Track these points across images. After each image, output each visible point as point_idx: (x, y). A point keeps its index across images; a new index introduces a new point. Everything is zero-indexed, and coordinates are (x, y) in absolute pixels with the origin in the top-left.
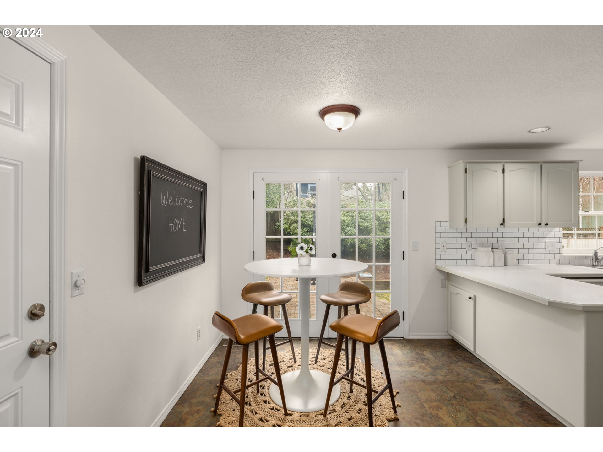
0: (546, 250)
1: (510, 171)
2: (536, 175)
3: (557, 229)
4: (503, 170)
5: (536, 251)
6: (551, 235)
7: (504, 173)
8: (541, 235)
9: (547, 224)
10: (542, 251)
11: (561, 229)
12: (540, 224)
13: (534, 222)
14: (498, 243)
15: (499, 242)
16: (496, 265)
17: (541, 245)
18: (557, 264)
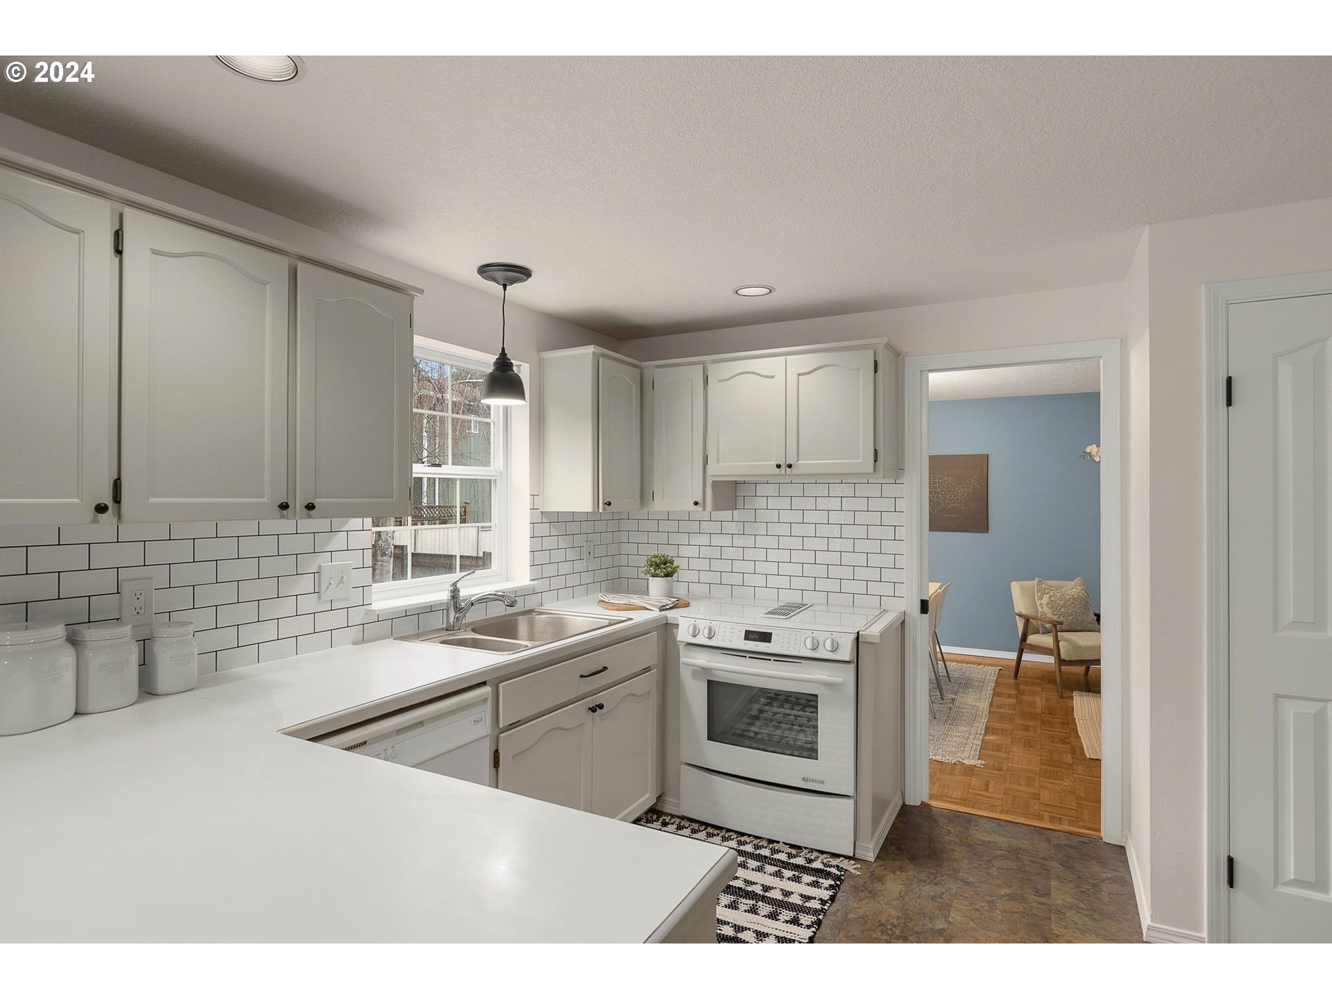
0: (319, 598)
1: (154, 252)
2: (274, 300)
3: (355, 523)
4: (118, 236)
5: (287, 606)
6: (338, 541)
7: (119, 252)
8: (304, 543)
9: (310, 507)
10: (308, 604)
11: (368, 521)
12: (284, 506)
13: (263, 497)
14: (118, 593)
15: (125, 589)
16: (90, 709)
17: (306, 583)
18: (356, 643)
